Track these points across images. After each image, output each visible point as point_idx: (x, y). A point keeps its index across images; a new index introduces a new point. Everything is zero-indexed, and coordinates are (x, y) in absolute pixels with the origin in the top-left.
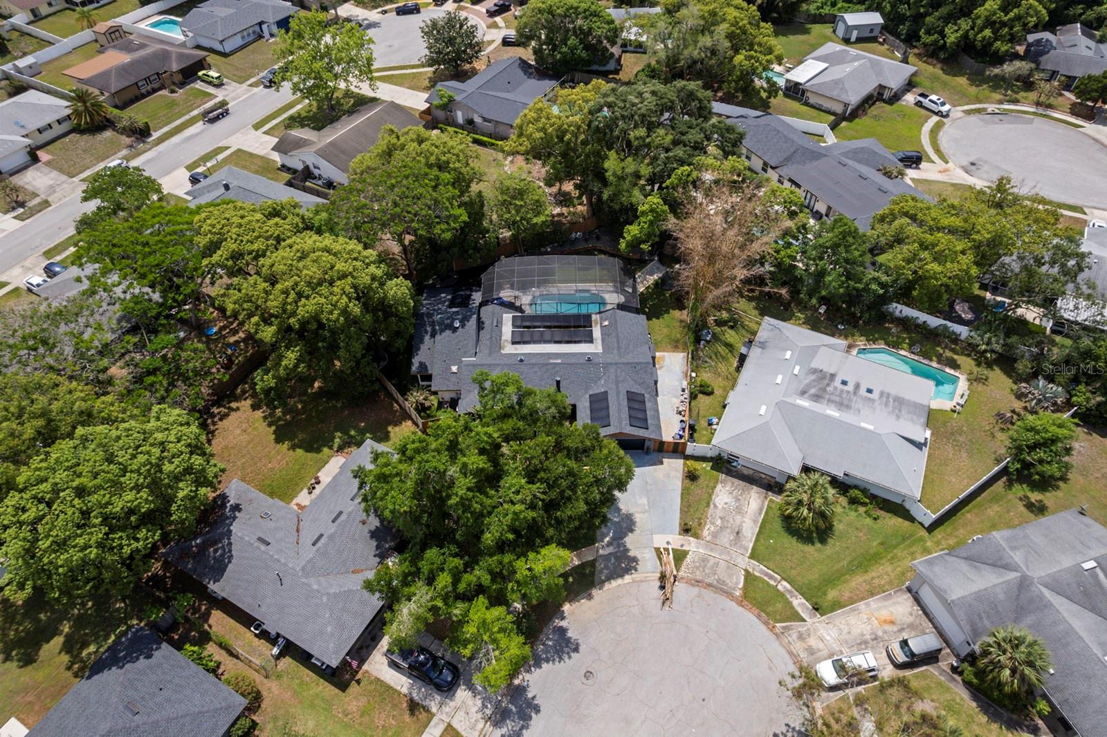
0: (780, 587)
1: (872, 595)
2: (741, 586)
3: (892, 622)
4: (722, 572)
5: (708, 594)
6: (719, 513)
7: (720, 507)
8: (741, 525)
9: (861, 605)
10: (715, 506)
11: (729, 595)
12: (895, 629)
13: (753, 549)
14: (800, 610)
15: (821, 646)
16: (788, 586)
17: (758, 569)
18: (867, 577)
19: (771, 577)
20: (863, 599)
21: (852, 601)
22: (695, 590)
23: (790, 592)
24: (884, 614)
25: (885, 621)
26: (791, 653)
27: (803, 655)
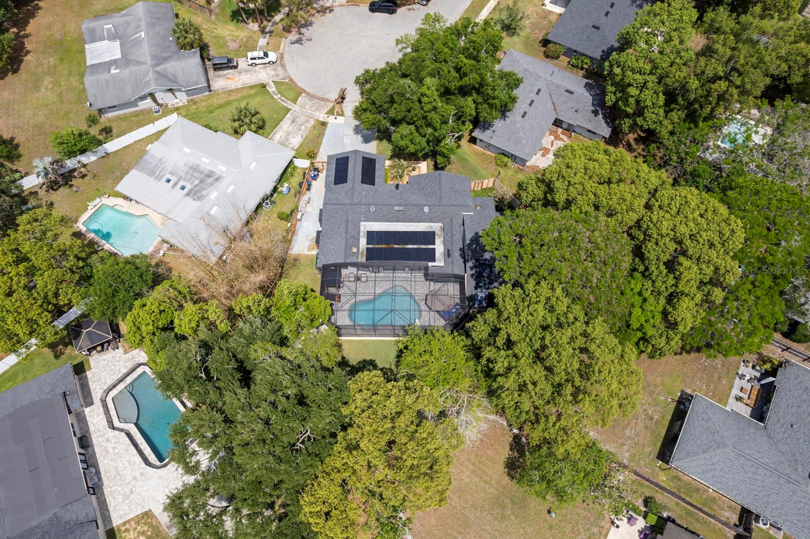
0: (279, 96)
1: (231, 90)
2: (300, 98)
3: (228, 78)
4: (309, 103)
5: (320, 95)
6: (301, 133)
7: (299, 136)
8: (290, 126)
9: (239, 86)
10: (302, 136)
11: (308, 94)
12: (228, 76)
13: (287, 113)
14: (273, 85)
15: (269, 72)
16: (275, 97)
17: (288, 104)
18: (229, 98)
19: (283, 100)
20: (238, 89)
21: (243, 88)
22: (326, 97)
23: (275, 94)
24: (229, 82)
25: (231, 79)
26: (285, 70)
27: (280, 69)
